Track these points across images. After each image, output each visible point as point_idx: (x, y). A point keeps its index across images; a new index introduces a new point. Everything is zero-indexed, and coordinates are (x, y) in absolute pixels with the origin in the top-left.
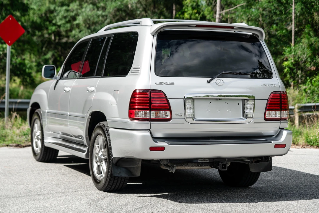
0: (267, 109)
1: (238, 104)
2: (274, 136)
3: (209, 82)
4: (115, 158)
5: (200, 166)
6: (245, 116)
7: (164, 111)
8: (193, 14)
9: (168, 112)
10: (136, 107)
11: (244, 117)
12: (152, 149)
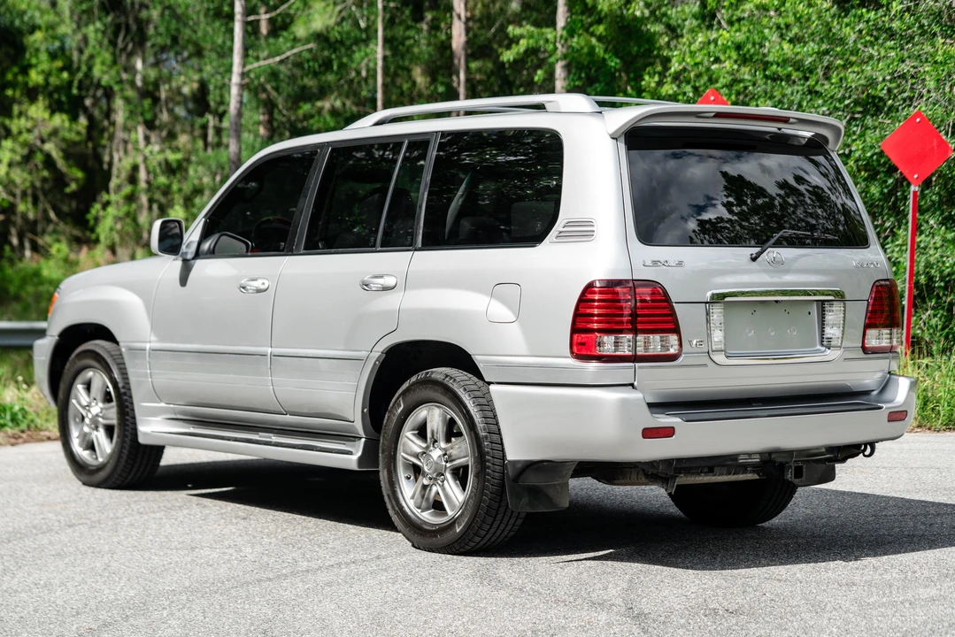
0: (867, 326)
1: (810, 313)
2: (875, 393)
3: (754, 259)
4: (514, 463)
5: (734, 474)
6: (825, 343)
7: (657, 337)
8: (54, 72)
9: (673, 338)
10: (595, 326)
11: (822, 345)
12: (649, 433)
